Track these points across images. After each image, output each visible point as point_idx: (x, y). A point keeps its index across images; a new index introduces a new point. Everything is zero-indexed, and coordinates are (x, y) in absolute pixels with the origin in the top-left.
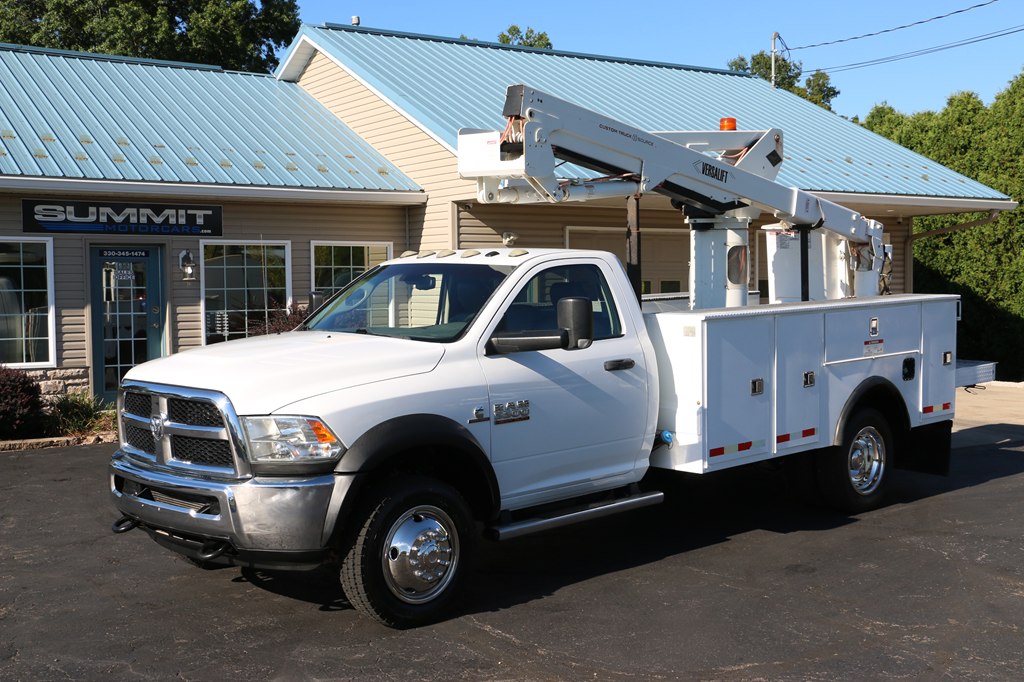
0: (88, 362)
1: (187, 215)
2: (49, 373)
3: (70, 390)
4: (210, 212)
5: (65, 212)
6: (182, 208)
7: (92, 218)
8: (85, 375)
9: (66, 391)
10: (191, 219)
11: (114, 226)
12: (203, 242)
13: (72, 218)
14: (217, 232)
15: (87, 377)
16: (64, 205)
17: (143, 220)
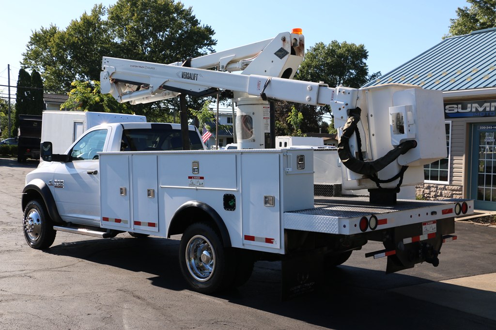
0: (462, 183)
2: (447, 187)
3: (454, 196)
5: (457, 108)
8: (460, 190)
9: (452, 197)
11: (478, 113)
13: (460, 110)
15: (462, 191)
16: (457, 104)
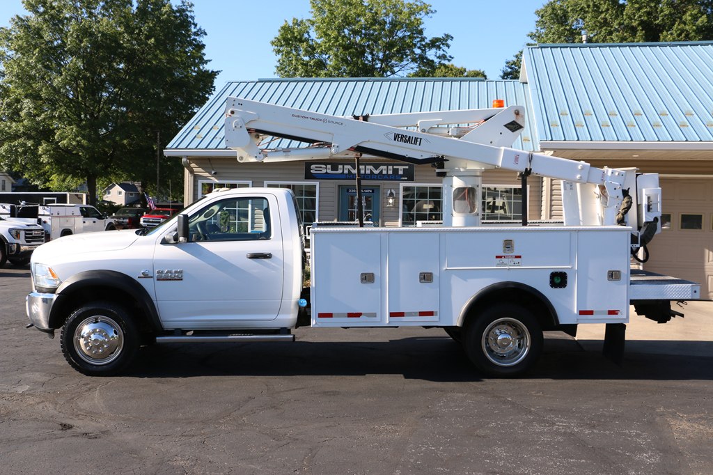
1: (394, 170)
4: (407, 167)
5: (326, 168)
6: (390, 165)
7: (340, 171)
10: (395, 171)
11: (352, 176)
12: (402, 185)
14: (411, 179)
17: (368, 172)
